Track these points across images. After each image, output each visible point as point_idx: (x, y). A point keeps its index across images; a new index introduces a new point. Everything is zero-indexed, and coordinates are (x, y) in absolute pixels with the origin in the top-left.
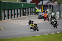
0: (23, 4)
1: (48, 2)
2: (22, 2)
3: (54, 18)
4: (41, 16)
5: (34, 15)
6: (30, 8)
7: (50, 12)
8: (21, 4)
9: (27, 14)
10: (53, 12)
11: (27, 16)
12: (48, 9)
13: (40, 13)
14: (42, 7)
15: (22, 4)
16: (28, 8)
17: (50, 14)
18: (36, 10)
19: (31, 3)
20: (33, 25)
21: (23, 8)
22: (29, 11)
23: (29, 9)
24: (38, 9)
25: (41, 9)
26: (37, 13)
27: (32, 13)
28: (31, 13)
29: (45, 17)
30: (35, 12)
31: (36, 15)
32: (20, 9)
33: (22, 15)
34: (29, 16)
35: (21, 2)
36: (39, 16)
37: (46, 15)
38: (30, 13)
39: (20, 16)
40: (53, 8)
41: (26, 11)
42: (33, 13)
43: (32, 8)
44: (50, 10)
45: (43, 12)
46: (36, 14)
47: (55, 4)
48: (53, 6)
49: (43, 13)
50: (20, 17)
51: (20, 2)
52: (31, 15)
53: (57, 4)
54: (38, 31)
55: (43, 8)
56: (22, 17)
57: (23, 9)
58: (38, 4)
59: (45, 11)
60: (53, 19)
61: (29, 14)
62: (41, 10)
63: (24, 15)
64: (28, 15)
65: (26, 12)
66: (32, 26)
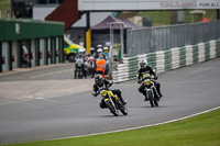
0: (20, 23)
1: (109, 17)
2: (18, 17)
3: (152, 73)
4: (83, 66)
5: (58, 64)
6: (46, 39)
7: (116, 53)
8: (13, 23)
9: (33, 61)
10: (125, 52)
11: (34, 68)
12: (107, 44)
13: (82, 55)
14: (88, 34)
15: (17, 25)
16: (37, 40)
17: (116, 60)
18: (68, 45)
19: (47, 22)
20: (110, 93)
21: (21, 38)
22: (42, 49)
23: (42, 42)
24: (75, 42)
25: (82, 44)
26: (70, 57)
27: (52, 57)
28: (48, 56)
29: (98, 69)
30: (64, 54)
31: (67, 63)
32: (10, 43)
33: (15, 64)
34: (43, 66)
35: (14, 19)
36: (77, 66)
37: (101, 63)
38: (43, 55)
39: (11, 68)
40: (125, 38)
41: (29, 50)
42: (56, 55)
43: (53, 38)
44: (116, 45)
45: (92, 52)
46: (68, 59)
47: (133, 24)
48: (125, 30)
49: (92, 58)
50: (11, 73)
51: (9, 19)
52: (47, 64)
53: (141, 24)
54: (125, 114)
55: (93, 40)
56: (16, 70)
57: (20, 43)
58: (75, 25)
59: (100, 50)
60: (148, 75)
61: (42, 61)
62: (85, 46)
63: (24, 63)
64: (38, 64)
65: (30, 55)
66: (107, 97)
